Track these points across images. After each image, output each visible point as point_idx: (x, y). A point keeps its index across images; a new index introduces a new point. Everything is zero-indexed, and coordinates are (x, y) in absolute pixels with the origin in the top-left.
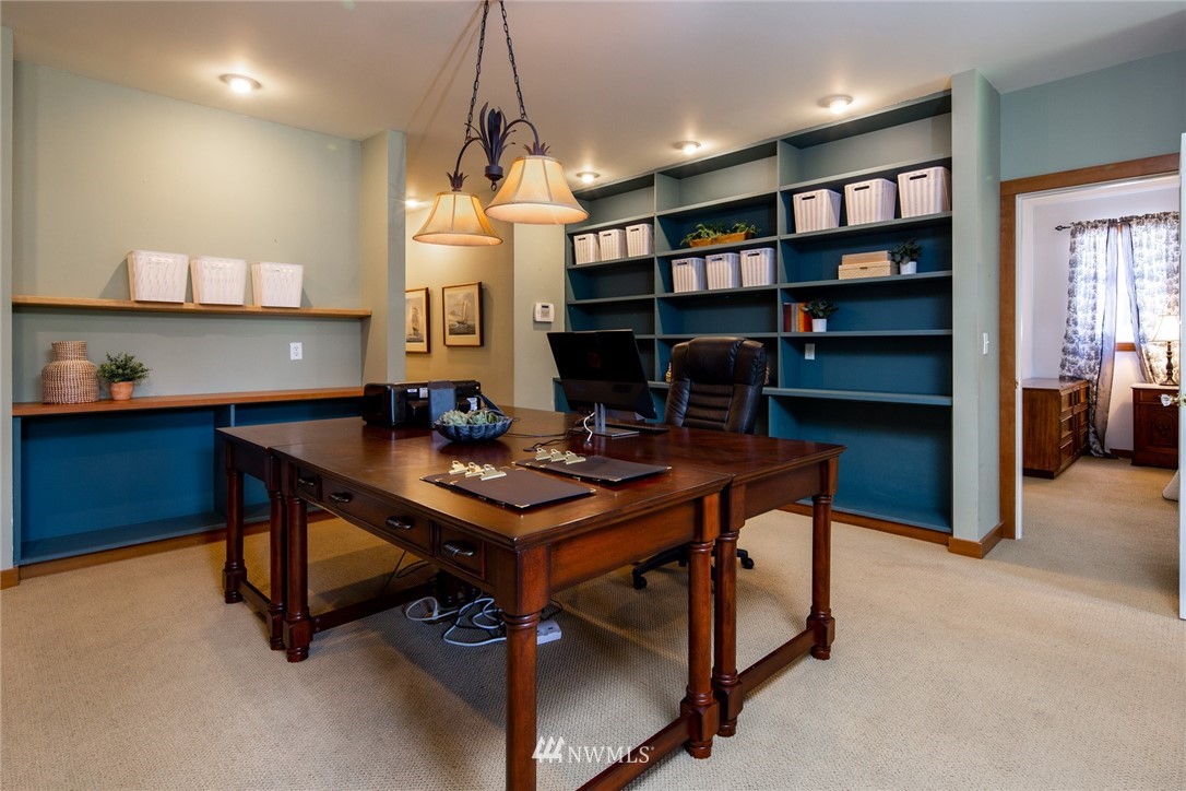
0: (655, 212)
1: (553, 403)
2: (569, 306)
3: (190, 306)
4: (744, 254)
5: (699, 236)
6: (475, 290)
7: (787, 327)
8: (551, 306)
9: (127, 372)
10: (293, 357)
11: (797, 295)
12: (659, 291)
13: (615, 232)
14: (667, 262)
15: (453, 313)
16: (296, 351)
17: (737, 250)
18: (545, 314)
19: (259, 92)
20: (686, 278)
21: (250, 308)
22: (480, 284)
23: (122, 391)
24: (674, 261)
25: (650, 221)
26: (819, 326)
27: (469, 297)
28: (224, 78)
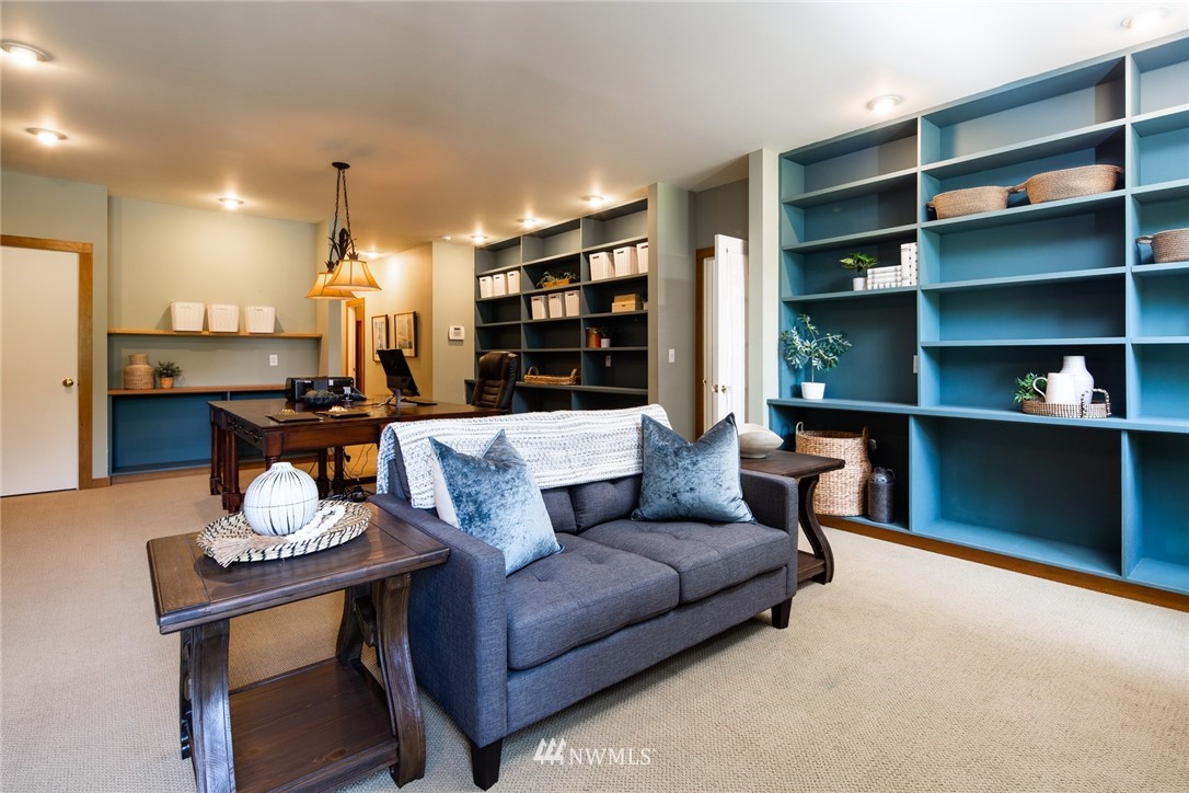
0: (522, 264)
1: (464, 397)
2: (477, 328)
3: (206, 333)
4: (567, 294)
5: (546, 281)
6: (411, 317)
7: (587, 345)
8: (462, 329)
9: (169, 371)
10: (271, 364)
11: (591, 322)
12: (524, 319)
13: (502, 276)
14: (528, 298)
15: (400, 333)
16: (274, 360)
17: (562, 291)
18: (458, 334)
19: (241, 206)
20: (539, 312)
21: (242, 334)
22: (414, 313)
23: (167, 383)
24: (533, 298)
25: (518, 269)
26: (605, 343)
27: (409, 321)
28: (221, 200)
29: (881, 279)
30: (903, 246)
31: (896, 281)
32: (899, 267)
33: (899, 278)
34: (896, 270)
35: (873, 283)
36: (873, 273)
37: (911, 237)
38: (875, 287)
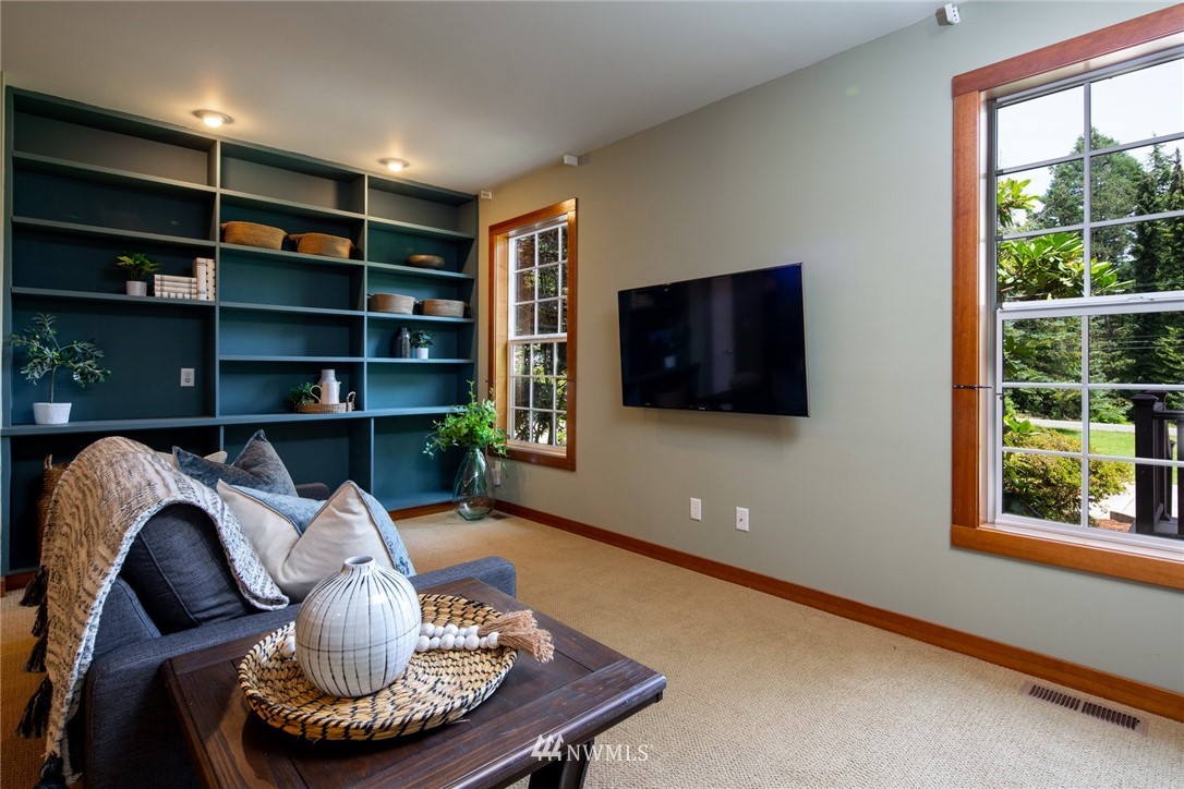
29: (171, 288)
30: (199, 260)
31: (191, 294)
32: (194, 280)
33: (194, 291)
34: (191, 282)
35: (162, 291)
36: (162, 280)
37: (208, 253)
38: (165, 294)
